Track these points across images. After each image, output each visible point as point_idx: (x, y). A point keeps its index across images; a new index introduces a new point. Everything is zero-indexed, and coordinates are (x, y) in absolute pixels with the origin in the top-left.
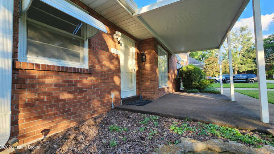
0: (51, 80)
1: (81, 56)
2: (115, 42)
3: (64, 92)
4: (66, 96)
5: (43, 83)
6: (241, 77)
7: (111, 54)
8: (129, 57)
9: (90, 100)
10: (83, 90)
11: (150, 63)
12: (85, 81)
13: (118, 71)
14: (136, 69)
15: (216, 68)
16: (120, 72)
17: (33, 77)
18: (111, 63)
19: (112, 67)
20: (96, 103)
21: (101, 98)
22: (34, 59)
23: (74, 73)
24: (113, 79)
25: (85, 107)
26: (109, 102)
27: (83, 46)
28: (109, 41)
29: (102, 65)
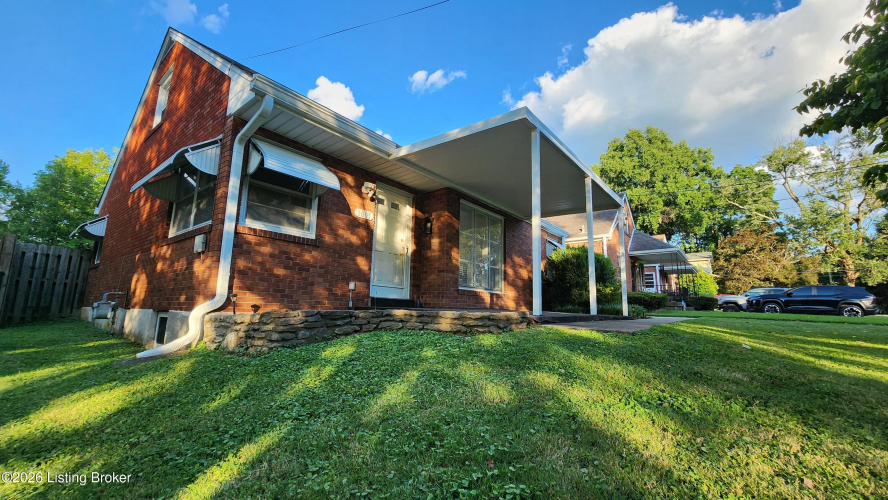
0: (266, 249)
1: (307, 221)
2: (363, 199)
3: (280, 267)
4: (280, 271)
5: (259, 253)
6: (815, 296)
7: (355, 219)
8: (398, 225)
9: (312, 284)
10: (304, 268)
11: (440, 237)
12: (307, 257)
13: (367, 247)
14: (411, 247)
15: (759, 266)
16: (371, 249)
17: (249, 243)
18: (353, 233)
19: (354, 239)
20: (320, 291)
21: (330, 285)
22: (251, 223)
23: (294, 242)
24: (354, 260)
25: (304, 293)
26: (344, 295)
27: (310, 208)
28: (353, 199)
29: (336, 236)
